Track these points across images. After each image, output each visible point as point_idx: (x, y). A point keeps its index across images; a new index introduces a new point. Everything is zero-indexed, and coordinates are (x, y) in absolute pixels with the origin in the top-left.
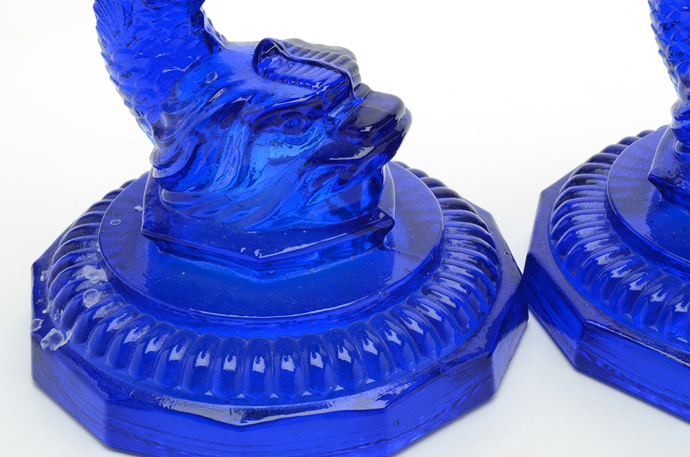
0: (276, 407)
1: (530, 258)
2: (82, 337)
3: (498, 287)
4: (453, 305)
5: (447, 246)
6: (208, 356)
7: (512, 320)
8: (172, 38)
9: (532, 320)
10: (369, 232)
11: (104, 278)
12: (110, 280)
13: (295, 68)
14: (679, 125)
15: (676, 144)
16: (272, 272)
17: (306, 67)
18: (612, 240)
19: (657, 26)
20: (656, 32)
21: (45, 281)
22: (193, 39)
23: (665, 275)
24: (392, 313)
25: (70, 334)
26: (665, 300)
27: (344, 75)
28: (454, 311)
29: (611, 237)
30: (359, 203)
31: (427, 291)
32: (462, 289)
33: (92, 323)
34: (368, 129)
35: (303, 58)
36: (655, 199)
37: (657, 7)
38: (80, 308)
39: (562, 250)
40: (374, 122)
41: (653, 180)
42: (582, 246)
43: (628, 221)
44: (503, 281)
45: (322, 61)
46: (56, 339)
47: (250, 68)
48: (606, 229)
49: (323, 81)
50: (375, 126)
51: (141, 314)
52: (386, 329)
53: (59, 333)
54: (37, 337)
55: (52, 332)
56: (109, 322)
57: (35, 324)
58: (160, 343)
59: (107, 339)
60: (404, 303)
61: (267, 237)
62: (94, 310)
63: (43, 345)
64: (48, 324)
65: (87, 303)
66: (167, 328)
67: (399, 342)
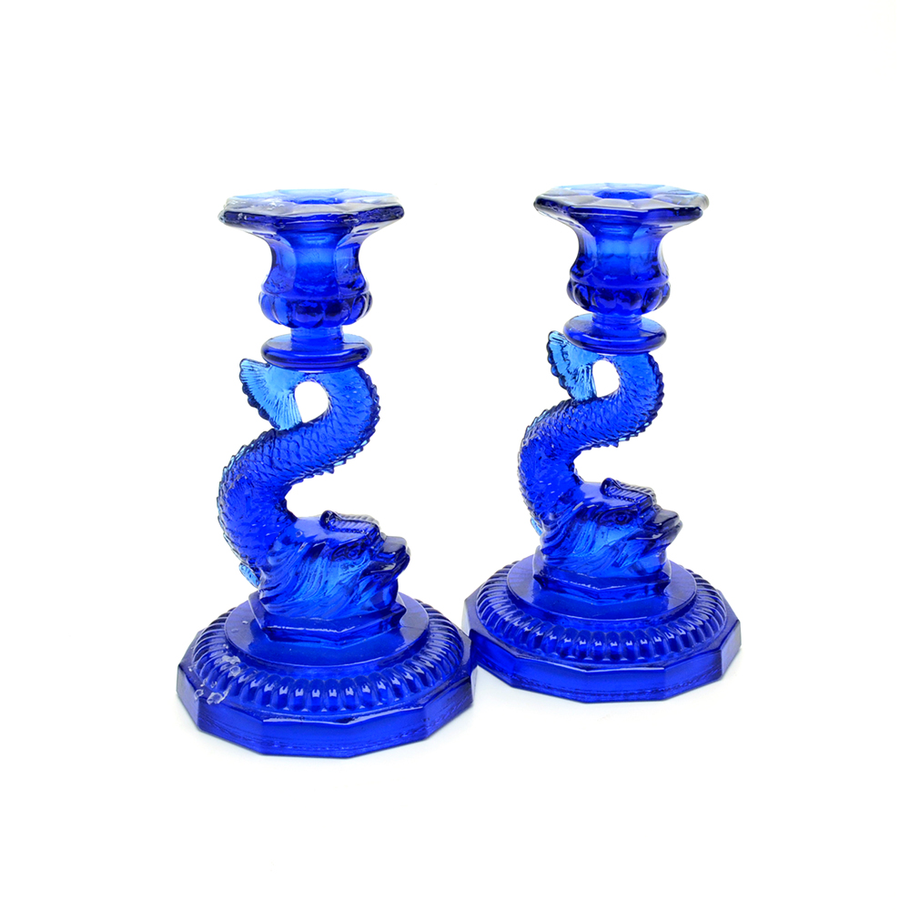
1: (472, 631)
2: (236, 692)
3: (463, 652)
4: (440, 660)
6: (318, 691)
7: (471, 667)
9: (478, 667)
10: (390, 616)
11: (239, 660)
12: (242, 661)
13: (346, 524)
16: (344, 642)
17: (353, 523)
18: (519, 613)
21: (193, 671)
22: (281, 515)
24: (406, 663)
25: (226, 693)
27: (375, 526)
28: (441, 663)
30: (383, 602)
31: (418, 659)
33: (240, 686)
34: (393, 554)
35: (349, 519)
38: (228, 680)
39: (491, 623)
41: (536, 578)
42: (503, 620)
46: (216, 697)
48: (513, 608)
49: (365, 530)
51: (270, 675)
52: (414, 666)
53: (218, 694)
54: (203, 700)
55: (213, 694)
56: (249, 683)
57: (198, 693)
58: (286, 689)
59: (253, 691)
60: (412, 659)
61: (339, 623)
62: (238, 678)
63: (209, 702)
64: (208, 691)
65: (234, 674)
66: (289, 680)
67: (423, 672)
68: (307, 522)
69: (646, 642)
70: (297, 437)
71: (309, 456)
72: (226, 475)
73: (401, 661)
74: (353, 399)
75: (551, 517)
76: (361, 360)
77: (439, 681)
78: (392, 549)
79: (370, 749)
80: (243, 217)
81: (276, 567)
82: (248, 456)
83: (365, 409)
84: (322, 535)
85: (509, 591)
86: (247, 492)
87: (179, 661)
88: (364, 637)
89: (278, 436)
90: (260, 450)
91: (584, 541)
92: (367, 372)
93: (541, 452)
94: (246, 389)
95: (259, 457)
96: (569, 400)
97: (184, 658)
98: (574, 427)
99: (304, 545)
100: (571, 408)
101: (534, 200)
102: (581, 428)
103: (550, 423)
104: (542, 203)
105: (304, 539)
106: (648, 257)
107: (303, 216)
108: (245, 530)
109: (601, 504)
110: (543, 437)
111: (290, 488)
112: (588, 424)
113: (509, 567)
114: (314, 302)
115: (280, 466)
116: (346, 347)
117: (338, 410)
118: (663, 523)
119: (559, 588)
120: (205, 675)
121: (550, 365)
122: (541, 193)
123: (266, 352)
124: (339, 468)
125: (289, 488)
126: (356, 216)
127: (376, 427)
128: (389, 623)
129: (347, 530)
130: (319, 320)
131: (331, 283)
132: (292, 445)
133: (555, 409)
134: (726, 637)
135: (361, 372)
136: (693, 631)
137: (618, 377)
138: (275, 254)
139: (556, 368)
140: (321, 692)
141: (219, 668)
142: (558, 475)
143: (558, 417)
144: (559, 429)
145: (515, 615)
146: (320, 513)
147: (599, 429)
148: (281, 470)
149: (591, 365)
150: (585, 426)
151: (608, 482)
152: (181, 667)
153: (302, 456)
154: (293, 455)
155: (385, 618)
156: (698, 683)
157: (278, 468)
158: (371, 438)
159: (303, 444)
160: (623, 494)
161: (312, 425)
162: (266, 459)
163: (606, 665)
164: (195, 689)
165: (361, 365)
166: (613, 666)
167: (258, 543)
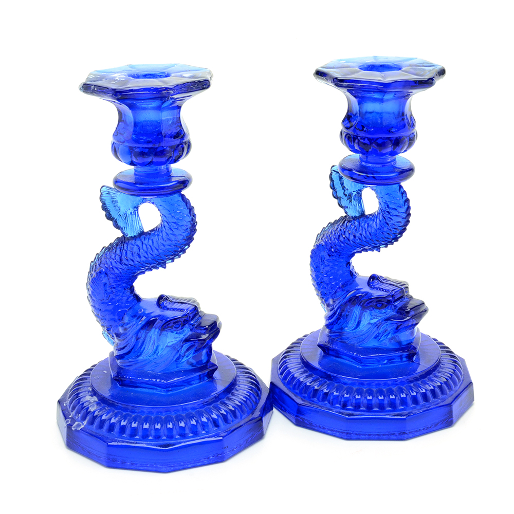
0: (179, 441)
1: (272, 384)
2: (92, 423)
3: (260, 399)
4: (240, 404)
5: (238, 378)
6: (148, 424)
7: (267, 409)
8: (122, 297)
9: (274, 409)
10: (206, 371)
11: (97, 400)
12: (99, 400)
13: (175, 305)
14: (328, 322)
15: (327, 330)
16: (170, 389)
17: (180, 304)
18: (305, 372)
19: (315, 284)
20: (314, 286)
21: (66, 406)
22: (130, 297)
23: (328, 382)
24: (221, 403)
25: (85, 423)
26: (329, 391)
27: (196, 306)
28: (240, 407)
29: (305, 370)
30: (202, 360)
31: (229, 399)
32: (247, 394)
33: (94, 418)
34: (207, 327)
35: (177, 301)
36: (321, 354)
37: (314, 276)
38: (88, 413)
39: (285, 378)
40: (209, 324)
41: (320, 346)
42: (293, 376)
43: (311, 363)
44: (262, 392)
45: (185, 302)
46: (79, 425)
47: (156, 306)
48: (302, 368)
49: (187, 310)
50: (209, 326)
51: (116, 411)
52: (220, 409)
53: (80, 423)
54: (69, 426)
55: (76, 423)
56: (101, 416)
57: (67, 422)
58: (126, 421)
59: (102, 423)
60: (219, 403)
61: (168, 375)
62: (94, 412)
63: (73, 429)
64: (73, 420)
65: (92, 409)
66: (128, 415)
67: (225, 413)
68: (148, 302)
69: (394, 397)
70: (139, 243)
71: (147, 256)
72: (92, 267)
73: (210, 404)
74: (176, 217)
75: (331, 302)
76: (183, 189)
77: (237, 420)
78: (206, 323)
79: (185, 466)
80: (94, 88)
81: (125, 334)
82: (106, 254)
83: (185, 223)
84: (158, 312)
85: (302, 359)
86: (104, 281)
87: (59, 397)
88: (185, 386)
89: (127, 241)
90: (114, 251)
91: (353, 321)
92: (187, 197)
93: (324, 254)
94: (104, 208)
95: (113, 256)
96: (346, 216)
97: (63, 396)
98: (347, 236)
99: (144, 318)
100: (346, 222)
101: (314, 71)
102: (352, 238)
103: (331, 233)
104: (319, 74)
105: (144, 314)
106: (399, 113)
107: (134, 89)
108: (103, 307)
109: (367, 293)
110: (326, 243)
111: (137, 278)
112: (358, 235)
113: (301, 339)
114: (146, 148)
115: (127, 263)
116: (174, 179)
117: (166, 224)
118: (411, 309)
119: (337, 354)
120: (73, 408)
121: (331, 191)
122: (319, 66)
123: (116, 182)
124: (169, 265)
125: (135, 278)
126: (171, 89)
127: (194, 236)
128: (206, 376)
129: (174, 309)
130: (150, 161)
131: (158, 135)
132: (135, 248)
133: (336, 222)
134: (459, 395)
135: (183, 196)
136: (431, 390)
137: (378, 201)
138: (120, 114)
139: (336, 192)
140: (150, 425)
141: (83, 404)
142: (338, 271)
143: (337, 228)
144: (337, 237)
145: (307, 377)
146: (157, 296)
147: (364, 239)
148: (127, 265)
149: (361, 190)
150: (355, 236)
151: (374, 277)
152: (59, 402)
153: (142, 256)
154: (135, 255)
155: (204, 372)
156: (434, 429)
157: (125, 264)
158: (191, 244)
159: (143, 248)
160: (383, 286)
161: (150, 234)
162: (118, 258)
163: (363, 413)
164: (66, 418)
165: (183, 192)
166: (367, 414)
167: (112, 316)
